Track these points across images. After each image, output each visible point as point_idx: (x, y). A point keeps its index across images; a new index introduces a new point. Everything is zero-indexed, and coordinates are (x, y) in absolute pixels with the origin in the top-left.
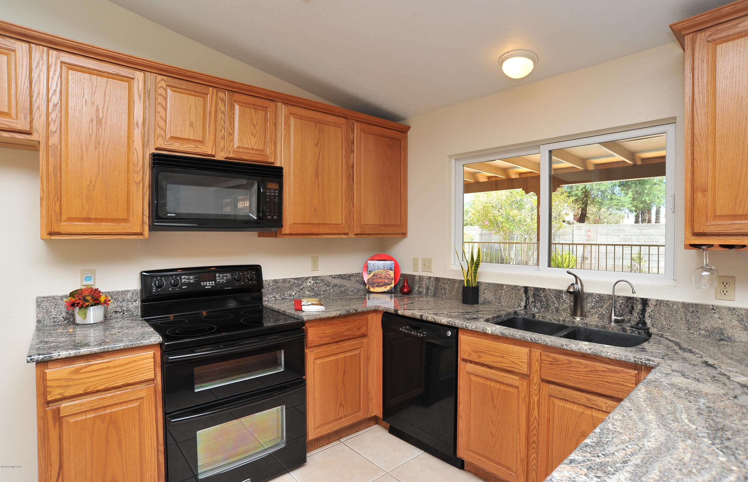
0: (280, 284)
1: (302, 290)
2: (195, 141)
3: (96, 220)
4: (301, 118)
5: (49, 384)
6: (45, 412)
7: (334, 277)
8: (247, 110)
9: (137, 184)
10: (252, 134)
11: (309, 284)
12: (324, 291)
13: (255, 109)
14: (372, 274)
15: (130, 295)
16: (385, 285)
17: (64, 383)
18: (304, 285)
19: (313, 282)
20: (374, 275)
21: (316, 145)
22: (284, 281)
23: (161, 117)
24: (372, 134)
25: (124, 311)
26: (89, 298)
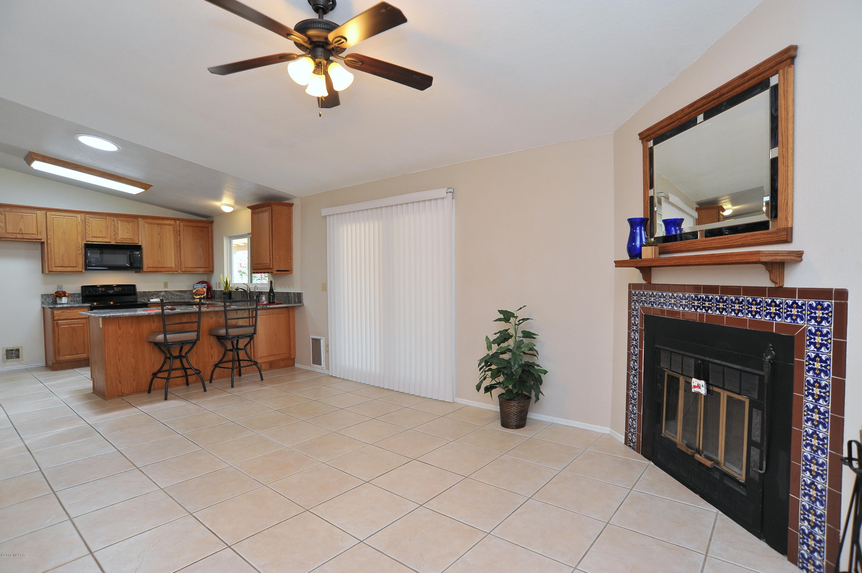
0: (147, 294)
1: (158, 296)
2: (102, 237)
3: (65, 267)
4: (151, 224)
5: (55, 315)
6: (54, 323)
7: (177, 291)
8: (125, 223)
9: (80, 254)
10: (127, 232)
11: (162, 294)
12: (171, 298)
13: (128, 223)
14: (196, 290)
15: (77, 295)
16: (202, 295)
17: (59, 315)
18: (160, 294)
19: (164, 293)
20: (197, 291)
21: (159, 234)
22: (149, 292)
23: (88, 230)
24: (190, 227)
25: (74, 301)
26: (62, 294)
